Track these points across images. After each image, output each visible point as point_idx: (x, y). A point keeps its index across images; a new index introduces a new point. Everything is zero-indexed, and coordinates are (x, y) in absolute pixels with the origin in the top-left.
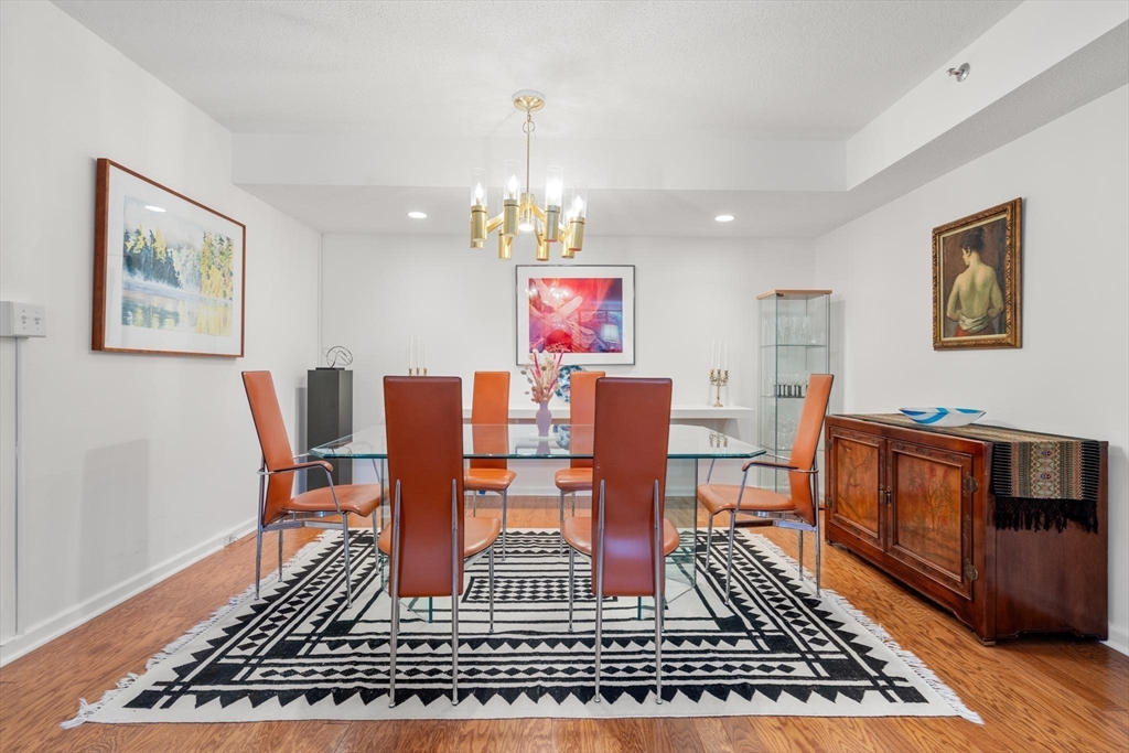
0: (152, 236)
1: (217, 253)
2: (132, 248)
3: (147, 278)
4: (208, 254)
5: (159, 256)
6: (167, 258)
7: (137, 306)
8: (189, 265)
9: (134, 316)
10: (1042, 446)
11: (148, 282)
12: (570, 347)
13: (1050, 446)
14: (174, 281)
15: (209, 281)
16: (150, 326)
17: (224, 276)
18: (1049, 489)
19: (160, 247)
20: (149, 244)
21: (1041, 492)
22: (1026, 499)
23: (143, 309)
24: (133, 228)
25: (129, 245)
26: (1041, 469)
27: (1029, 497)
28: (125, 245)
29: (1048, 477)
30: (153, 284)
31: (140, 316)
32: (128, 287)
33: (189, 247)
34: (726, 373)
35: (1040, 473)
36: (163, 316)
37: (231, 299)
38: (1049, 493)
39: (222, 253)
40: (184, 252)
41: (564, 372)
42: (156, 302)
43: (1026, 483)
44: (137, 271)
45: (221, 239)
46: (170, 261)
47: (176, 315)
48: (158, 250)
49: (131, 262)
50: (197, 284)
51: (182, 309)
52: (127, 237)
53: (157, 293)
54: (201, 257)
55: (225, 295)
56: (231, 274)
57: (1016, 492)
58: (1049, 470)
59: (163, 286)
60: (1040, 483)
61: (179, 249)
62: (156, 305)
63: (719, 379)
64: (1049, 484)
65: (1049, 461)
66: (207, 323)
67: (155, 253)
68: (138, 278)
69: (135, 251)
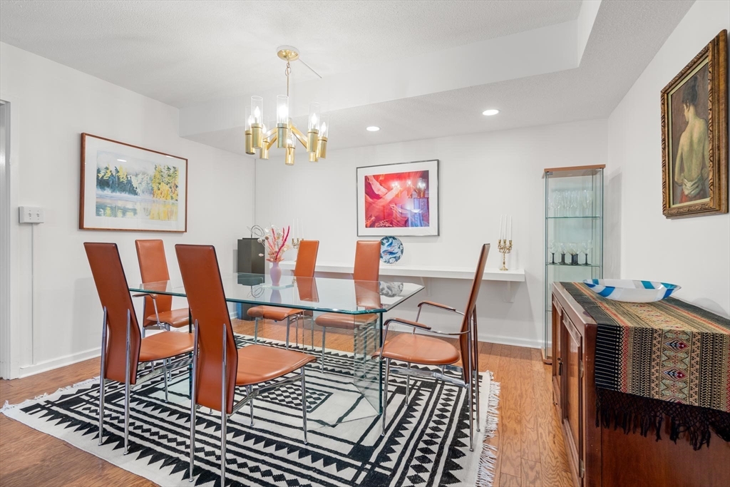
0: (116, 170)
1: (165, 175)
2: (103, 177)
3: (113, 191)
4: (158, 176)
5: (121, 180)
6: (128, 180)
7: (106, 206)
8: (144, 184)
9: (104, 211)
10: (669, 335)
11: (114, 194)
12: (391, 223)
13: (685, 337)
14: (133, 191)
15: (159, 192)
16: (116, 216)
17: (171, 188)
18: (681, 390)
19: (122, 175)
20: (114, 174)
21: (666, 393)
22: (642, 398)
23: (111, 208)
24: (103, 166)
25: (100, 176)
26: (670, 365)
27: (646, 395)
28: (98, 176)
29: (680, 375)
30: (118, 194)
31: (108, 211)
32: (99, 197)
33: (144, 174)
34: (510, 242)
35: (665, 370)
36: (125, 211)
37: (177, 200)
38: (681, 396)
39: (169, 176)
40: (140, 177)
41: (385, 241)
42: (120, 204)
43: (643, 377)
44: (106, 188)
45: (168, 168)
46: (129, 182)
47: (135, 211)
48: (121, 177)
49: (102, 183)
50: (151, 193)
51: (138, 207)
52: (99, 171)
53: (120, 199)
54: (152, 179)
55: (172, 198)
56: (177, 187)
57: (627, 385)
58: (681, 366)
59: (125, 195)
60: (667, 382)
61: (137, 175)
62: (119, 205)
63: (505, 247)
64: (681, 385)
65: (681, 355)
66: (158, 214)
67: (119, 179)
68: (108, 192)
69: (105, 178)
